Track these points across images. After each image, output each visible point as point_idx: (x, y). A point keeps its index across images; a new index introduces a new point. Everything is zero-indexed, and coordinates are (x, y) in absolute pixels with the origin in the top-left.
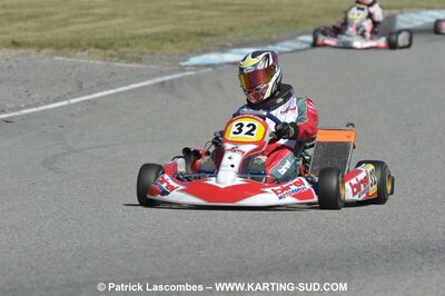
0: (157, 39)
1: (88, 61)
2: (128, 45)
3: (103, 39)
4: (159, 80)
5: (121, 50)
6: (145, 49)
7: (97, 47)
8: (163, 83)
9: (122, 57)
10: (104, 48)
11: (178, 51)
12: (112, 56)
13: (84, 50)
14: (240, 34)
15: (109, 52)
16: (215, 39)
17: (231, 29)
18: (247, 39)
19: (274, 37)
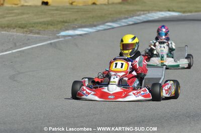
0: (45, 24)
1: (16, 34)
2: (33, 27)
3: (22, 24)
4: (49, 42)
5: (30, 29)
6: (41, 29)
7: (19, 27)
8: (51, 43)
9: (31, 32)
10: (23, 28)
11: (55, 30)
12: (27, 31)
13: (14, 29)
14: (80, 22)
15: (25, 30)
16: (69, 24)
17: (76, 20)
18: (83, 24)
19: (95, 23)
